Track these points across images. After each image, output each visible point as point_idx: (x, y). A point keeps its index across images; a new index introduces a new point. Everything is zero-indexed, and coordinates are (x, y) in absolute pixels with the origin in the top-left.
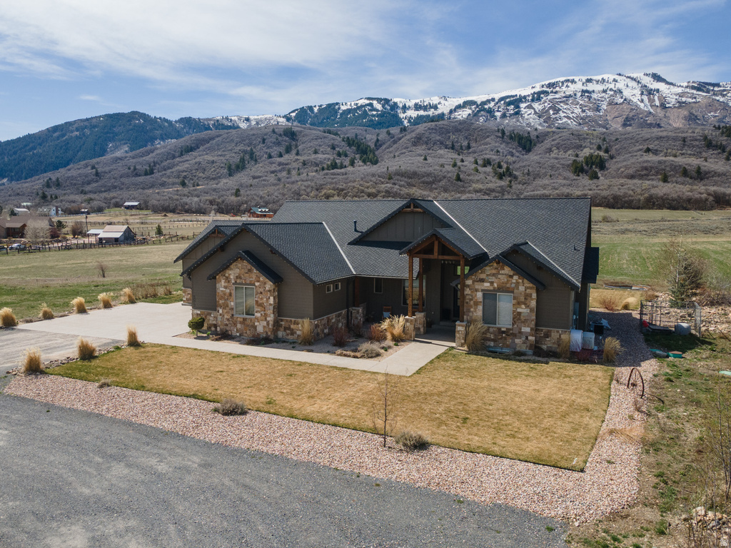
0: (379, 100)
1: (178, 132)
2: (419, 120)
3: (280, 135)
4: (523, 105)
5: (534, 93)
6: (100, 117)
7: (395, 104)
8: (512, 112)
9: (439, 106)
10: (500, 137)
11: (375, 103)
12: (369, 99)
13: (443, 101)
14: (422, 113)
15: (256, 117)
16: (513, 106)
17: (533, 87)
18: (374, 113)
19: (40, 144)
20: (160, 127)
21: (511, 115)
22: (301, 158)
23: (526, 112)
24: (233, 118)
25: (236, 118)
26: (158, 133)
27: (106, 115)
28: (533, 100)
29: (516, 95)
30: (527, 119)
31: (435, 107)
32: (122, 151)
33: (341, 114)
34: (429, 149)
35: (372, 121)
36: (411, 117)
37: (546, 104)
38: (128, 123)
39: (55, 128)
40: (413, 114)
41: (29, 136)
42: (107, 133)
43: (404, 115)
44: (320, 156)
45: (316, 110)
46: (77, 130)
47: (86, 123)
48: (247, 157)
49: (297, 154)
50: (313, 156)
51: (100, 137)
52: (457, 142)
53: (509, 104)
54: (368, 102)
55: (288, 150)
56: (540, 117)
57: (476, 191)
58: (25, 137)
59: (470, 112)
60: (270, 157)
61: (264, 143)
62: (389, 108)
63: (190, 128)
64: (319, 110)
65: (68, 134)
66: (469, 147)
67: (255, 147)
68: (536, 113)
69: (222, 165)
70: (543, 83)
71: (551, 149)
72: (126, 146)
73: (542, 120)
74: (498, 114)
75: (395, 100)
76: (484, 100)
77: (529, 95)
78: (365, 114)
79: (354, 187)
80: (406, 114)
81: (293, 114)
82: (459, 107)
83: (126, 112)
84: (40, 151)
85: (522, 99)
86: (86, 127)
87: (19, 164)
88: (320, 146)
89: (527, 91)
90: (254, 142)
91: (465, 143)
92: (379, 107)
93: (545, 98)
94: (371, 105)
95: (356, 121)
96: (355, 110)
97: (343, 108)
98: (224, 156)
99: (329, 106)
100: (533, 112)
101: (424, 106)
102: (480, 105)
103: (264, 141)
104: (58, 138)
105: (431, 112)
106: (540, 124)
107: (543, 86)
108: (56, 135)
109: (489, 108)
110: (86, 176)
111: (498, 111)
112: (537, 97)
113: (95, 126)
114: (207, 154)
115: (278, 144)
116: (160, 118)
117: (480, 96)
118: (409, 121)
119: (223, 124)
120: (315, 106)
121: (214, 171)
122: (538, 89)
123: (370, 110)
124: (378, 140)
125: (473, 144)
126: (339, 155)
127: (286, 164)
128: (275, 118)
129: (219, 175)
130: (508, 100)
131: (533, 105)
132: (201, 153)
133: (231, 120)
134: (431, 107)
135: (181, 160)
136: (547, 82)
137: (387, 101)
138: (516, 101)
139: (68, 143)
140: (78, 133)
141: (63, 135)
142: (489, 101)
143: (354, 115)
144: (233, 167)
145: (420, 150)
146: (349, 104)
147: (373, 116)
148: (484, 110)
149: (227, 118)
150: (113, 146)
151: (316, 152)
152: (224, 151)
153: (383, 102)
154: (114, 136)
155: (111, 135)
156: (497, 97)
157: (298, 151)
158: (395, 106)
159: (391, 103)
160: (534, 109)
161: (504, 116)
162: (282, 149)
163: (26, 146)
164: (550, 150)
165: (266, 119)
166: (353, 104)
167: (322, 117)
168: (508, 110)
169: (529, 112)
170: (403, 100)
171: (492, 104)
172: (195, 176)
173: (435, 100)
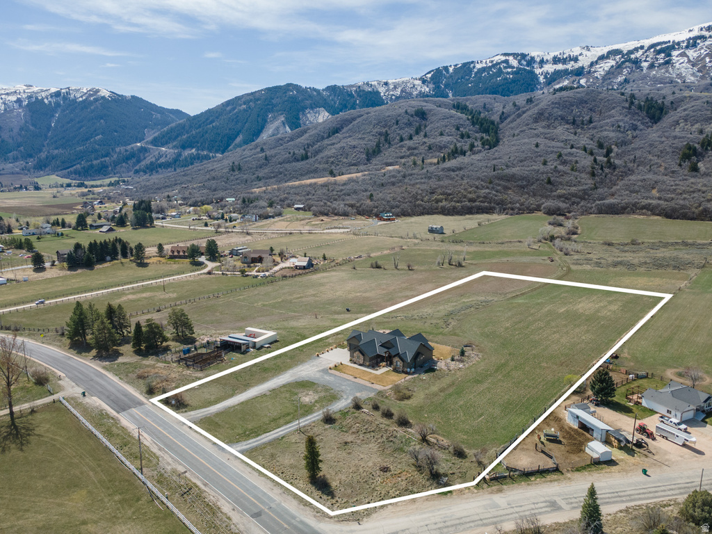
0: (515, 55)
1: (325, 100)
2: (557, 76)
3: (412, 116)
4: (675, 53)
5: (690, 38)
6: (262, 90)
7: (533, 58)
8: (662, 61)
9: (580, 58)
10: (626, 108)
11: (511, 58)
12: (505, 54)
13: (585, 52)
14: (560, 67)
15: (394, 81)
16: (663, 55)
17: (690, 31)
18: (509, 70)
19: (217, 118)
20: (310, 96)
21: (660, 65)
22: (429, 141)
23: (678, 61)
24: (373, 83)
25: (375, 83)
26: (308, 102)
27: (266, 89)
28: (687, 47)
29: (669, 41)
30: (678, 69)
31: (576, 59)
32: (279, 121)
33: (476, 73)
34: (548, 126)
35: (506, 79)
36: (547, 73)
37: (702, 51)
38: (284, 95)
39: (228, 103)
40: (550, 68)
41: (209, 111)
42: (268, 105)
43: (541, 71)
44: (445, 139)
45: (451, 70)
46: (245, 103)
47: (251, 97)
48: (383, 138)
49: (425, 136)
50: (439, 139)
51: (262, 109)
52: (579, 116)
53: (659, 52)
54: (503, 58)
55: (417, 132)
56: (693, 66)
57: (559, 197)
58: (206, 112)
59: (613, 63)
60: (402, 140)
61: (397, 124)
62: (525, 63)
63: (335, 96)
64: (455, 69)
65: (238, 108)
66: (590, 121)
67: (389, 128)
68: (689, 61)
69: (362, 150)
70: (702, 26)
71: (678, 121)
72: (282, 116)
73: (696, 69)
74: (645, 65)
75: (533, 54)
76: (632, 48)
77: (683, 41)
78: (500, 72)
79: (459, 192)
80: (543, 69)
81: (429, 76)
82: (602, 58)
83: (282, 84)
84: (218, 124)
85: (675, 46)
86: (251, 100)
87: (203, 136)
88: (446, 126)
89: (682, 36)
90: (389, 123)
91: (587, 118)
92: (514, 63)
93: (701, 44)
94: (506, 62)
95: (490, 80)
96: (490, 68)
97: (479, 66)
98: (363, 139)
99: (465, 65)
100: (686, 61)
101: (563, 59)
102: (627, 54)
103: (397, 123)
104: (230, 112)
105: (570, 66)
106: (693, 74)
107: (701, 29)
108: (229, 108)
109: (637, 58)
110: (258, 161)
111: (645, 61)
112: (693, 43)
113: (258, 100)
114: (350, 136)
115: (409, 124)
116: (310, 88)
117: (629, 43)
118: (545, 77)
119: (364, 91)
120: (451, 66)
121: (356, 156)
122: (696, 33)
123: (505, 68)
124: (503, 113)
125: (596, 117)
126: (462, 136)
127: (415, 149)
128: (411, 81)
129: (359, 160)
130: (658, 48)
131: (687, 52)
132: (345, 135)
133: (371, 85)
134: (571, 60)
135: (329, 142)
136: (706, 25)
137: (523, 56)
138: (667, 50)
139: (238, 116)
140: (244, 106)
141: (234, 109)
142: (636, 49)
143: (489, 73)
144: (371, 151)
145: (540, 128)
146: (484, 61)
147: (508, 73)
148: (630, 60)
149: (368, 84)
150: (272, 117)
151: (441, 134)
152: (363, 134)
153: (519, 58)
154: (273, 108)
155: (270, 107)
156: (647, 43)
157: (426, 133)
158: (531, 61)
159: (528, 58)
160: (688, 57)
161: (652, 66)
162: (412, 131)
163: (207, 119)
164: (677, 123)
165: (403, 82)
166: (488, 61)
167: (456, 78)
168: (657, 59)
169: (682, 61)
170: (541, 53)
171: (641, 52)
172: (340, 161)
173: (576, 51)
